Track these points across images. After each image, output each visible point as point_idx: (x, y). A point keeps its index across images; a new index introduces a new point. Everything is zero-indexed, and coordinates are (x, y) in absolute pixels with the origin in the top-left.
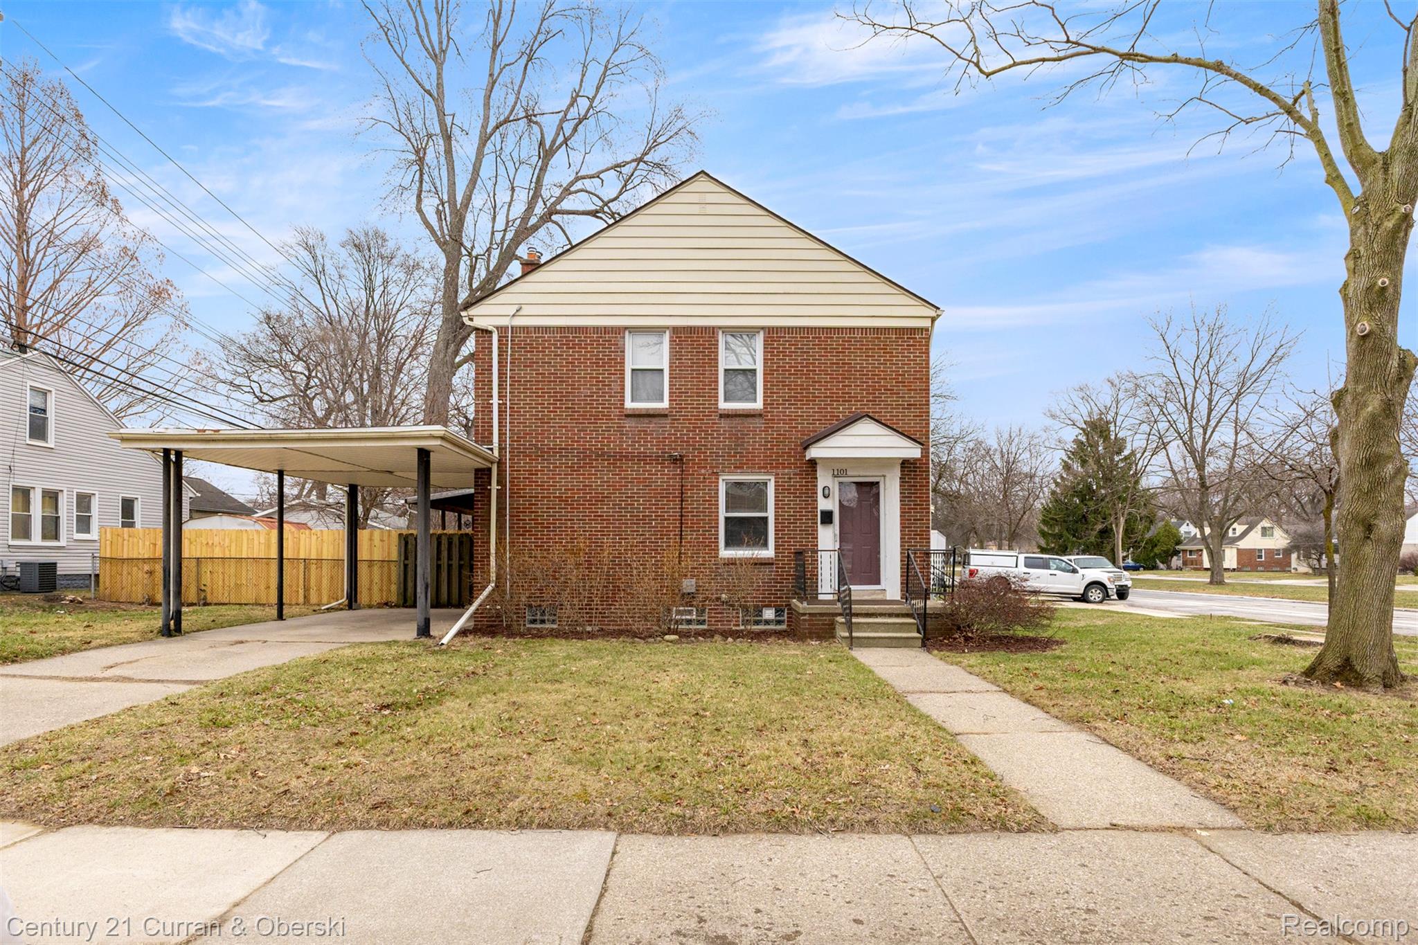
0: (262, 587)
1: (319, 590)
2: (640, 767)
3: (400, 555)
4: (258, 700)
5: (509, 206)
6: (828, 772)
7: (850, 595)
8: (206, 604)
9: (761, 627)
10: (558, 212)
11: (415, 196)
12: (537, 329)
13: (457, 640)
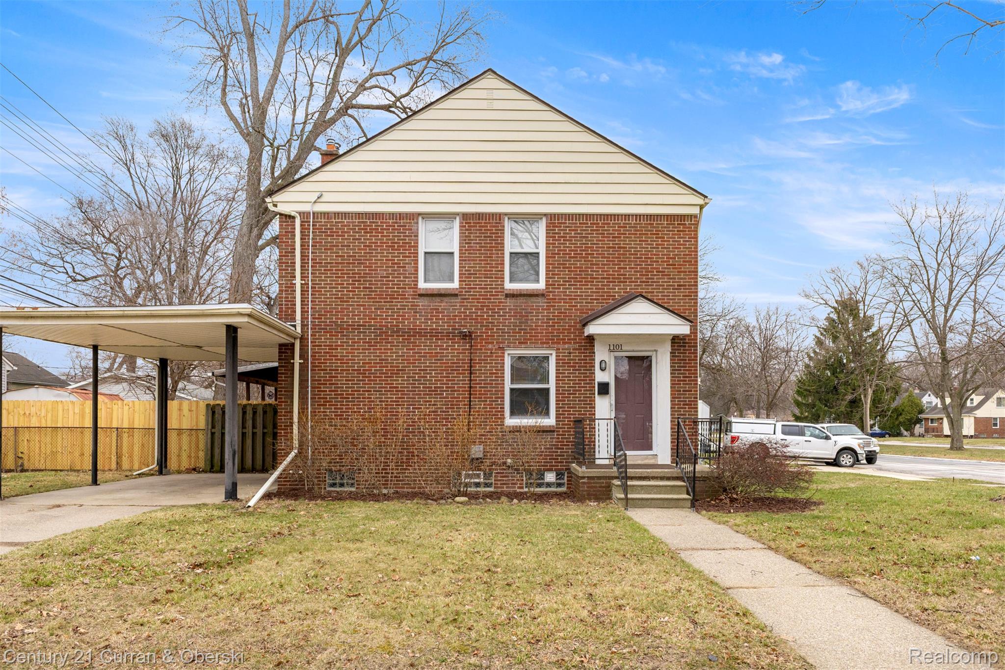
0: (77, 454)
1: (131, 457)
2: (438, 620)
3: (207, 424)
4: (77, 560)
5: (309, 100)
6: (613, 625)
7: (625, 460)
8: (23, 471)
9: (544, 489)
10: (353, 107)
11: (220, 91)
12: (337, 214)
13: (262, 503)
